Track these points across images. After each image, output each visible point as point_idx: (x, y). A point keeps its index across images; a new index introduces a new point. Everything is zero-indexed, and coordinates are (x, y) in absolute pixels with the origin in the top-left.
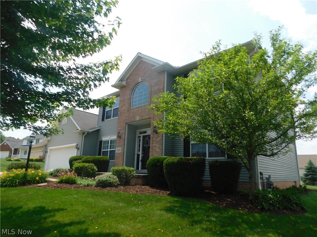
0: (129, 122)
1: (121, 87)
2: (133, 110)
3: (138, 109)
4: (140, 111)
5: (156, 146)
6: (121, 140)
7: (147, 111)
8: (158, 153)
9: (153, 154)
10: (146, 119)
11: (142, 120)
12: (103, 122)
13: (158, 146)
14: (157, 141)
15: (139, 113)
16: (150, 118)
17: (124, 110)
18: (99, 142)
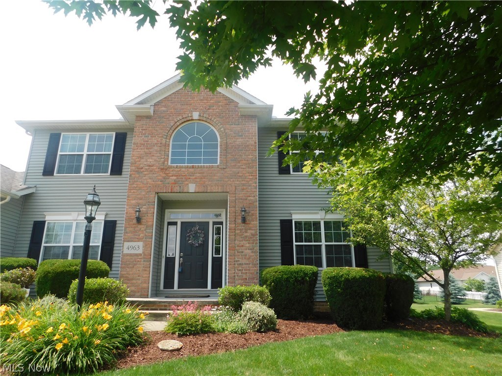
0: (163, 193)
1: (137, 116)
2: (177, 170)
3: (192, 170)
4: (198, 175)
5: (243, 246)
6: (140, 226)
7: (215, 177)
8: (248, 259)
9: (236, 259)
10: (215, 192)
11: (204, 192)
12: (48, 179)
13: (248, 245)
14: (246, 236)
15: (196, 178)
16: (228, 192)
17: (150, 166)
18: (32, 223)
